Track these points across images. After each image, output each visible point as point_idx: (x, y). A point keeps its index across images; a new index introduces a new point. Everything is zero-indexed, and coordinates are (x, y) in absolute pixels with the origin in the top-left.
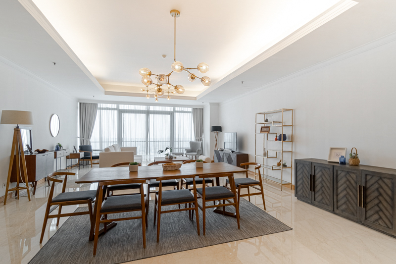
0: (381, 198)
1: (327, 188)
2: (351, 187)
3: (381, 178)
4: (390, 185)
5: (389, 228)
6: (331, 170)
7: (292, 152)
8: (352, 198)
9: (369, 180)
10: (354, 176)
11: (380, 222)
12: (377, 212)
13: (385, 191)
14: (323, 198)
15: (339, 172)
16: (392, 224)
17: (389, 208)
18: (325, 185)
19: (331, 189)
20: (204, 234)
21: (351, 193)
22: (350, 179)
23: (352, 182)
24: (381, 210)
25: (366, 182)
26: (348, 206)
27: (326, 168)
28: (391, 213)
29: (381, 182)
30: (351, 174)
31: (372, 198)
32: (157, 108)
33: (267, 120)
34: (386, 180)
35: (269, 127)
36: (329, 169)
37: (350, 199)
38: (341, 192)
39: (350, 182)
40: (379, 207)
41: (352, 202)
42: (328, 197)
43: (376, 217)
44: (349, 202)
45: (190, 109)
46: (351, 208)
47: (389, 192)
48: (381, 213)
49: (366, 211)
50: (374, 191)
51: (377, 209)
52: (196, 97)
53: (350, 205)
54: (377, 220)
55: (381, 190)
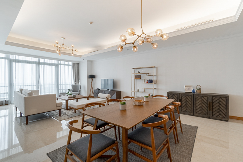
0: (220, 106)
1: (189, 104)
2: (204, 103)
3: (220, 98)
4: (225, 100)
5: (224, 117)
6: (192, 96)
7: (156, 89)
8: (204, 107)
9: (214, 99)
10: (206, 98)
11: (220, 116)
12: (219, 112)
13: (223, 103)
14: (187, 109)
15: (197, 97)
16: (226, 116)
17: (225, 110)
18: (188, 103)
19: (192, 105)
20: (178, 142)
21: (204, 105)
22: (204, 99)
23: (205, 100)
24: (221, 111)
25: (213, 100)
26: (202, 111)
27: (189, 95)
28: (226, 111)
29: (220, 99)
30: (204, 97)
31: (216, 106)
32: (46, 61)
33: (139, 72)
34: (223, 98)
35: (140, 76)
36: (191, 95)
37: (203, 108)
38: (198, 105)
39: (203, 100)
40: (219, 110)
41: (205, 109)
42: (190, 109)
43: (218, 114)
44: (203, 109)
45: (70, 63)
46: (204, 112)
47: (225, 103)
48: (220, 112)
49: (213, 112)
50: (217, 103)
51: (218, 110)
52: (81, 56)
53: (203, 111)
54: (218, 115)
55: (220, 103)
